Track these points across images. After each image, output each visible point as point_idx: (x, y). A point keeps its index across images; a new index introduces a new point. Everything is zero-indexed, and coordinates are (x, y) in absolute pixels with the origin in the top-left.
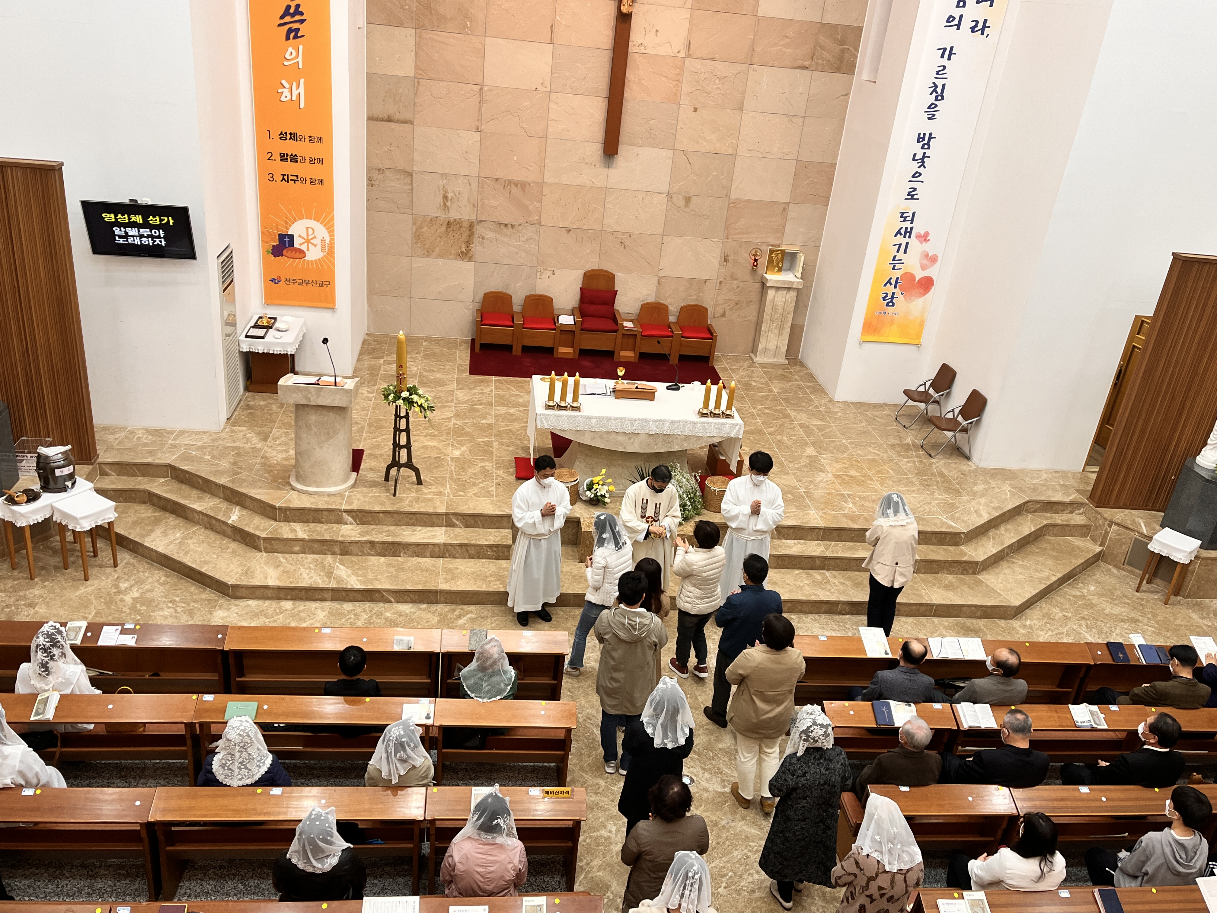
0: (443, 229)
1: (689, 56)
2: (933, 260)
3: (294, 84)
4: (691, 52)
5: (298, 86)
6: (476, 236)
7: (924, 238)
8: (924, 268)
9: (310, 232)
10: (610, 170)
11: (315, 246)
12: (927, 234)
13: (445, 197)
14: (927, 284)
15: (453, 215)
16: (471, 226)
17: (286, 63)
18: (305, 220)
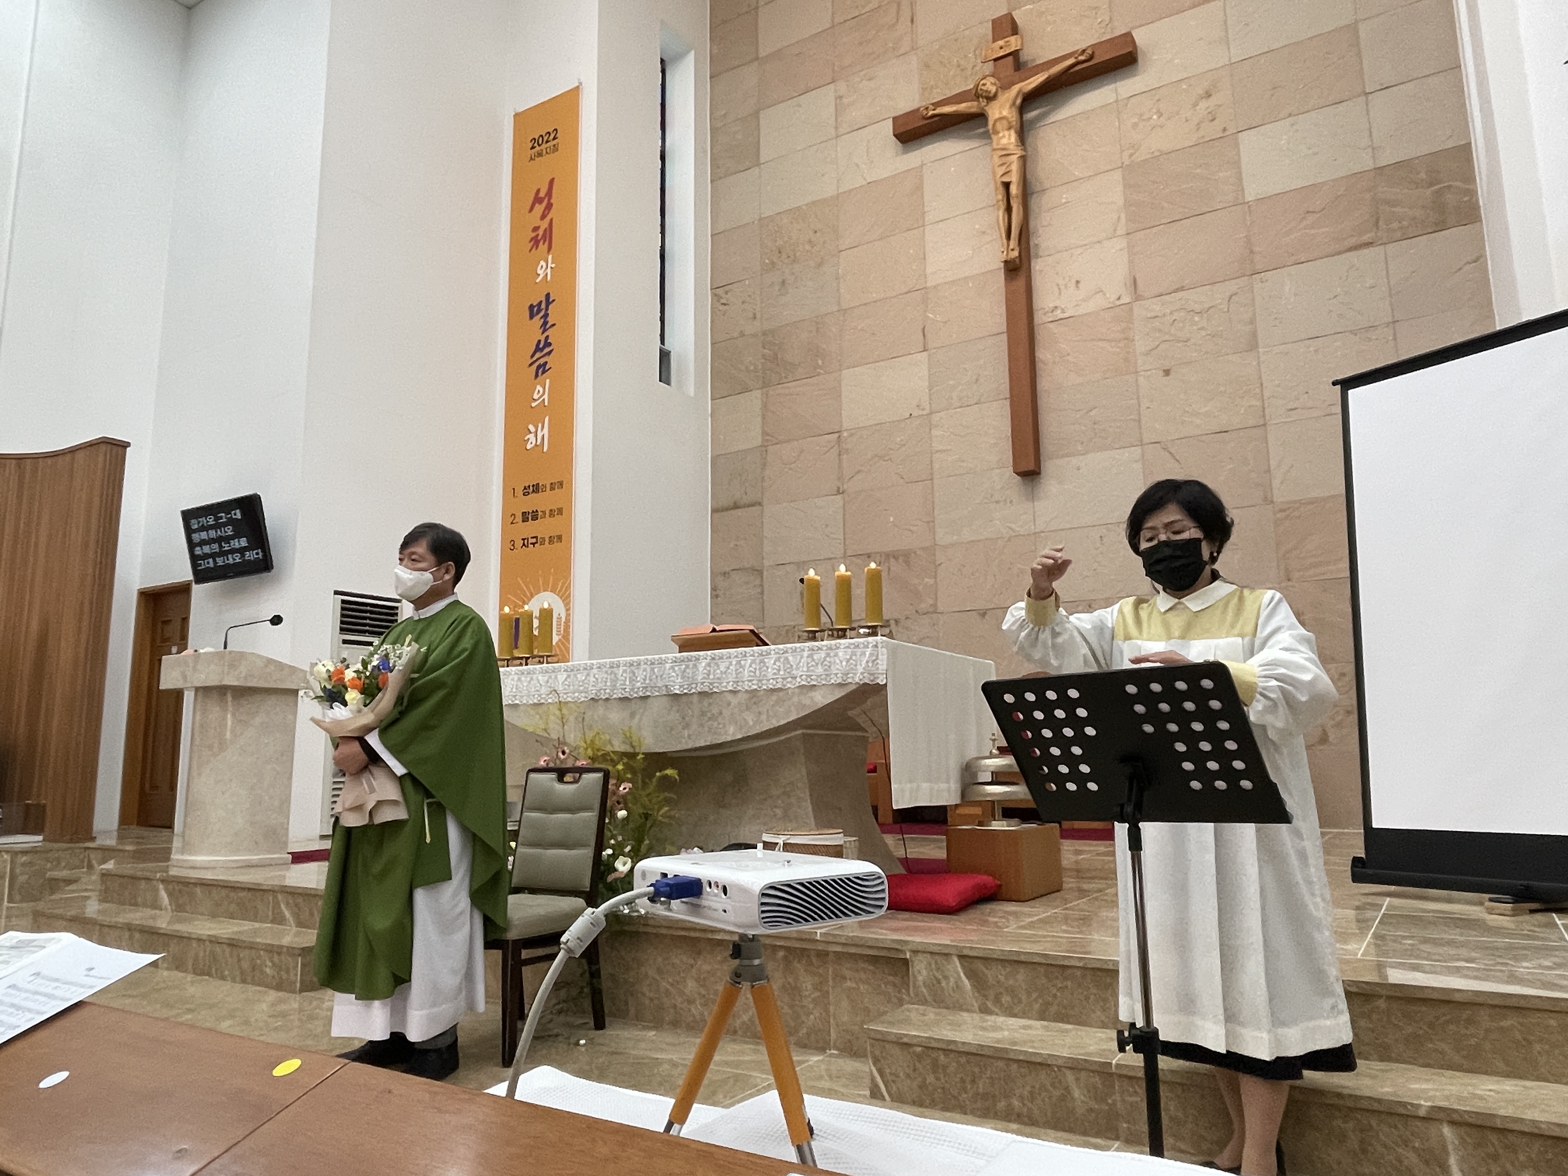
1: (1138, 298)
3: (540, 425)
4: (1139, 292)
5: (543, 427)
10: (1036, 503)
17: (534, 405)
18: (541, 593)
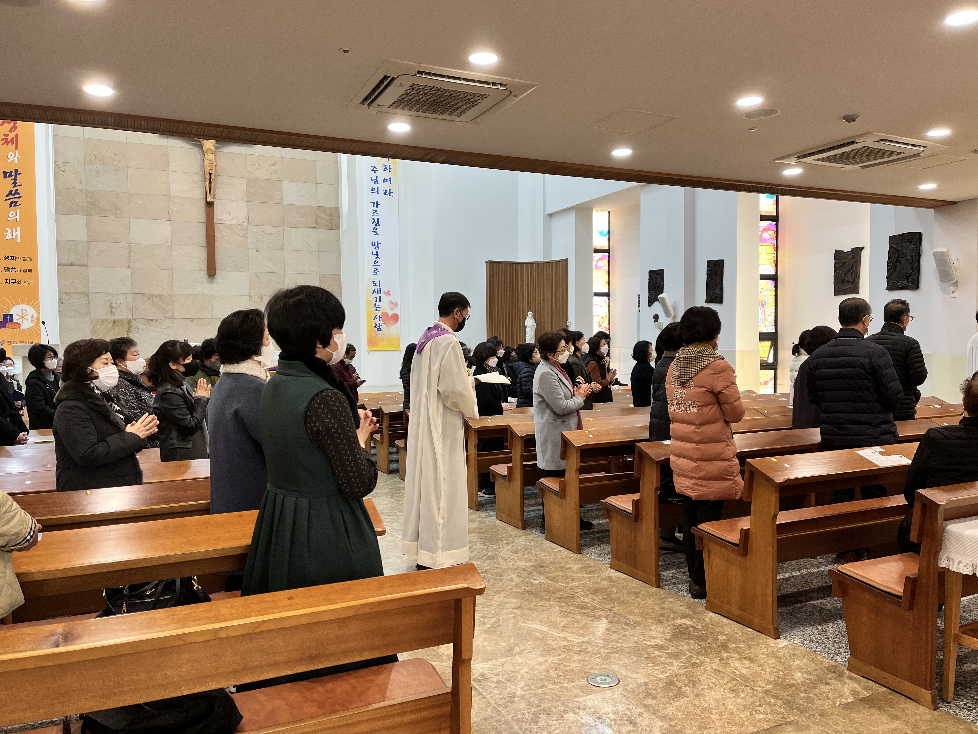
0: (111, 325)
1: (249, 224)
2: (396, 304)
3: (14, 230)
4: (250, 222)
5: (16, 231)
6: (133, 328)
7: (388, 293)
8: (392, 309)
9: (24, 312)
10: (213, 285)
11: (27, 320)
12: (389, 292)
13: (111, 307)
14: (395, 318)
15: (117, 316)
16: (129, 322)
17: (9, 219)
18: (21, 305)
